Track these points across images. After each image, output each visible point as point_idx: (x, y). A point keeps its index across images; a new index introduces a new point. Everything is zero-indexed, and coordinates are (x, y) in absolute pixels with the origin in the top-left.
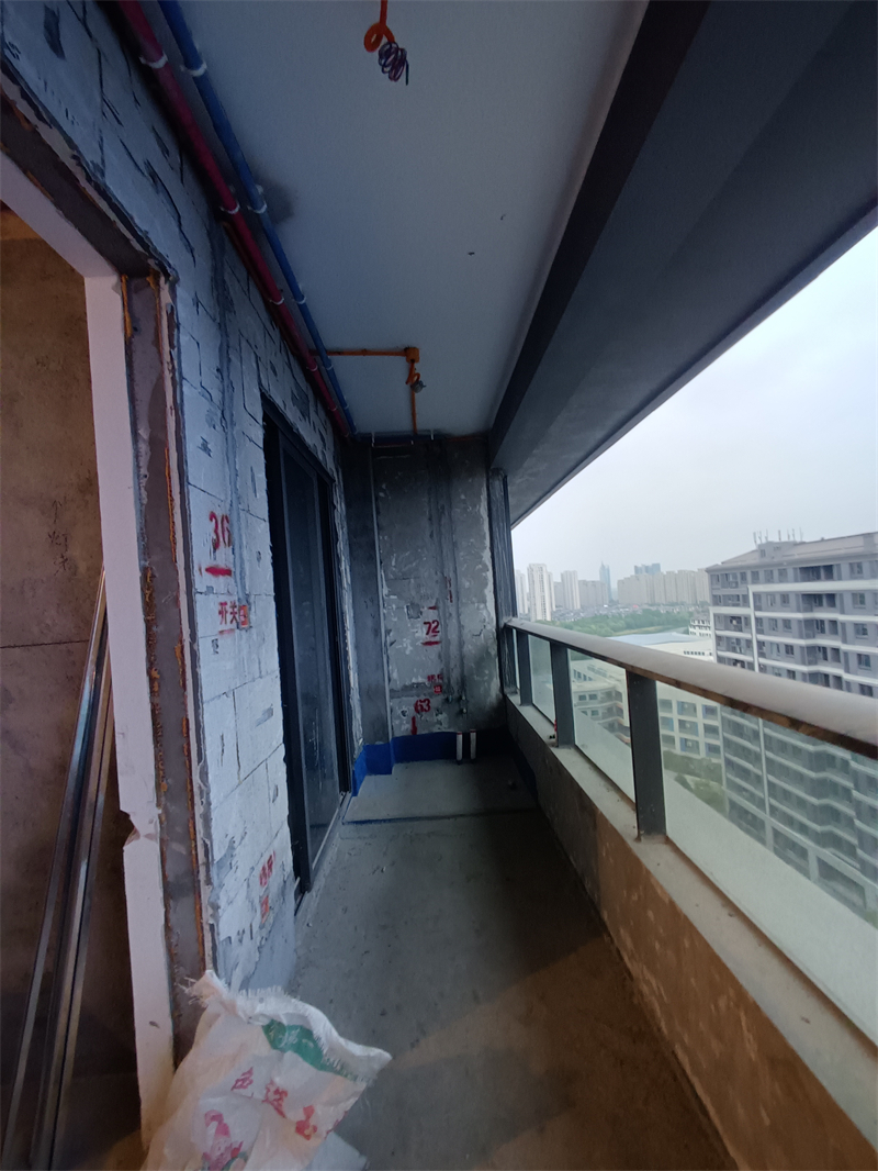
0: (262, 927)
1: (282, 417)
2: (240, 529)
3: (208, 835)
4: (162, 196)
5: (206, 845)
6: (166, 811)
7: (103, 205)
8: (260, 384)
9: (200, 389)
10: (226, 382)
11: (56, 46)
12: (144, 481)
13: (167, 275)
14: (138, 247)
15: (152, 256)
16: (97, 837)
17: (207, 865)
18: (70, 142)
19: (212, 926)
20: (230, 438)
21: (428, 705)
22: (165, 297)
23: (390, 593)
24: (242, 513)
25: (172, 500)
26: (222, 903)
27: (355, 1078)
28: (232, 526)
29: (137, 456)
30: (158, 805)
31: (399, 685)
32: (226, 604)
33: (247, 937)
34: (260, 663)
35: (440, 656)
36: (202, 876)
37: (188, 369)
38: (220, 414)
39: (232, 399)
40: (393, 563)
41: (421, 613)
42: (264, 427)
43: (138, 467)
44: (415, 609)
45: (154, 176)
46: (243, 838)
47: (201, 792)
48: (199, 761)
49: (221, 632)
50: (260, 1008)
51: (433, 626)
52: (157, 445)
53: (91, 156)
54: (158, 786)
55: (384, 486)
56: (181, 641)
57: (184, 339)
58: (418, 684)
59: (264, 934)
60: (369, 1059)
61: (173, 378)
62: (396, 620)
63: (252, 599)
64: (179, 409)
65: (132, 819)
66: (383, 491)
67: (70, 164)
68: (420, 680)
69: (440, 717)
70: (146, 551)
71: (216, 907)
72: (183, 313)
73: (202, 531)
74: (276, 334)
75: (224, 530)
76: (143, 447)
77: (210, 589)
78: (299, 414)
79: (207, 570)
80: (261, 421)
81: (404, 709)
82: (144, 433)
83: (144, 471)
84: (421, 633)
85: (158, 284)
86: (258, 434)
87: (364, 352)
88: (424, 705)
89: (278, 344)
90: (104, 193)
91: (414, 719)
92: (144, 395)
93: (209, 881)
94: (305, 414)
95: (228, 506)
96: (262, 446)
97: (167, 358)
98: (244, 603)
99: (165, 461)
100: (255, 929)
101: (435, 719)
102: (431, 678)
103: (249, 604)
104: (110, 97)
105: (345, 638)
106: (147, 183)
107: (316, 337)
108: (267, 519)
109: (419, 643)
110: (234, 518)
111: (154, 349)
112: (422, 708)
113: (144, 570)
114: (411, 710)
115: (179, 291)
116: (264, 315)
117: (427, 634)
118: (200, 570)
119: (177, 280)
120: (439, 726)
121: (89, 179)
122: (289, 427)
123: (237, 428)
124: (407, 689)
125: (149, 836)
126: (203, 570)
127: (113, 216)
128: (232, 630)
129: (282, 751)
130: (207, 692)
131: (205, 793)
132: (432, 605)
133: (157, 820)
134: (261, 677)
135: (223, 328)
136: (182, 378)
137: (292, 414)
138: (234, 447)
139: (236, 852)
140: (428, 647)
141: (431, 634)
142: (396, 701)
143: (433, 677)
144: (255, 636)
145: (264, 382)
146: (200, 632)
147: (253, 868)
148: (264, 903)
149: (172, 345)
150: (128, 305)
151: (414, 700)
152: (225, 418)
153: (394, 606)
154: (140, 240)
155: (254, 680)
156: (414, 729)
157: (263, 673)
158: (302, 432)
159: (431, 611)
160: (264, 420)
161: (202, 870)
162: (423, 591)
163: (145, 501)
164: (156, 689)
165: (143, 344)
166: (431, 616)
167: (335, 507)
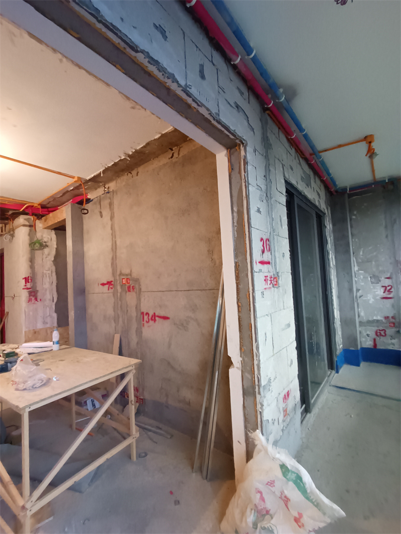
0: (284, 421)
1: (296, 189)
2: (274, 244)
3: (259, 374)
4: (240, 113)
5: (258, 378)
6: (243, 359)
7: (219, 126)
8: (284, 176)
9: (256, 187)
10: (268, 180)
11: (203, 77)
12: (236, 228)
13: (243, 144)
14: (232, 137)
15: (238, 139)
16: (221, 363)
17: (259, 386)
18: (208, 110)
19: (260, 412)
20: (270, 204)
21: (385, 333)
22: (243, 153)
23: (359, 270)
24: (275, 237)
25: (245, 235)
26: (265, 404)
27: (324, 514)
28: (270, 243)
30: (241, 356)
31: (365, 319)
32: (267, 276)
33: (276, 423)
34: (283, 303)
35: (393, 306)
36: (257, 390)
37: (251, 180)
38: (265, 195)
39: (271, 187)
40: (361, 253)
41: (380, 281)
42: (286, 196)
43: (233, 223)
44: (376, 279)
45: (238, 107)
46: (275, 379)
47: (257, 355)
48: (256, 342)
49: (265, 289)
50: (278, 456)
51: (388, 288)
52: (240, 213)
53: (214, 111)
54: (241, 349)
55: (355, 213)
56: (249, 292)
57: (250, 168)
58: (378, 321)
59: (285, 424)
60: (332, 508)
61: (245, 185)
62: (363, 284)
63: (280, 274)
64: (248, 197)
65: (232, 359)
66: (355, 215)
67: (208, 117)
68: (379, 318)
69: (393, 341)
70: (236, 256)
71: (262, 405)
72: (249, 157)
73: (257, 246)
74: (293, 151)
75: (267, 245)
76: (235, 214)
77: (260, 271)
78: (305, 185)
79: (260, 262)
80: (284, 193)
81: (368, 333)
82: (235, 209)
83: (235, 224)
84: (380, 292)
85: (240, 148)
86: (283, 199)
87: (340, 146)
88: (382, 333)
89: (294, 155)
90: (219, 122)
91: (375, 340)
92: (235, 194)
93: (259, 393)
94: (308, 185)
95: (269, 234)
96: (285, 205)
97: (243, 177)
98: (276, 276)
99: (243, 219)
100: (281, 421)
101: (390, 341)
102: (387, 318)
103: (278, 276)
104: (221, 84)
105: (331, 292)
106: (235, 111)
107: (312, 147)
108: (287, 237)
109: (378, 298)
110: (271, 240)
111: (239, 175)
112: (381, 335)
113: (236, 263)
114: (373, 335)
115: (248, 148)
116: (287, 144)
117: (384, 292)
118: (256, 262)
119: (247, 145)
120: (393, 346)
121: (214, 119)
122: (300, 193)
123: (273, 199)
124: (370, 323)
125: (237, 368)
126: (257, 263)
127: (223, 129)
128: (270, 288)
129: (295, 344)
130: (258, 314)
131: (258, 356)
132: (388, 276)
133: (240, 362)
134: (284, 309)
135: (267, 157)
136: (249, 184)
137: (301, 187)
138: (272, 208)
139: (272, 384)
140: (385, 300)
141: (386, 292)
142: (364, 328)
143: (388, 317)
144: (281, 291)
145: (287, 175)
146: (256, 289)
147: (279, 394)
148: (285, 411)
149: (245, 172)
150: (230, 161)
151: (376, 328)
152: (268, 196)
153: (362, 277)
154: (232, 134)
155: (280, 310)
156: (375, 345)
157: (285, 308)
158: (307, 194)
159: (387, 280)
160: (286, 192)
161: (257, 387)
162: (381, 268)
163: (236, 236)
164: (240, 310)
165: (235, 175)
166: (387, 282)
167: (326, 227)
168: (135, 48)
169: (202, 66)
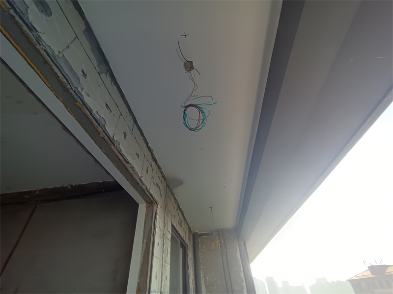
4: (158, 188)
7: (148, 194)
8: (171, 222)
9: (159, 228)
11: (147, 172)
13: (156, 203)
14: (152, 199)
15: (154, 200)
18: (146, 187)
22: (155, 208)
24: (164, 263)
25: (149, 261)
29: (142, 248)
37: (157, 224)
39: (165, 228)
43: (142, 251)
52: (148, 245)
53: (148, 188)
57: (158, 217)
61: (154, 227)
64: (154, 235)
66: (204, 249)
67: (145, 190)
72: (158, 211)
76: (144, 245)
80: (171, 232)
82: (145, 241)
83: (143, 252)
85: (154, 205)
86: (170, 237)
89: (176, 209)
90: (149, 193)
92: (147, 231)
94: (181, 226)
96: (170, 240)
99: (149, 249)
104: (153, 176)
106: (156, 187)
111: (151, 220)
113: (139, 284)
115: (158, 206)
119: (158, 204)
122: (177, 232)
123: (165, 236)
127: (149, 195)
135: (165, 211)
136: (156, 227)
137: (178, 228)
149: (155, 219)
150: (147, 210)
154: (153, 198)
158: (180, 232)
163: (142, 261)
165: (149, 219)
167: (188, 256)
168: (127, 162)
169: (148, 168)
